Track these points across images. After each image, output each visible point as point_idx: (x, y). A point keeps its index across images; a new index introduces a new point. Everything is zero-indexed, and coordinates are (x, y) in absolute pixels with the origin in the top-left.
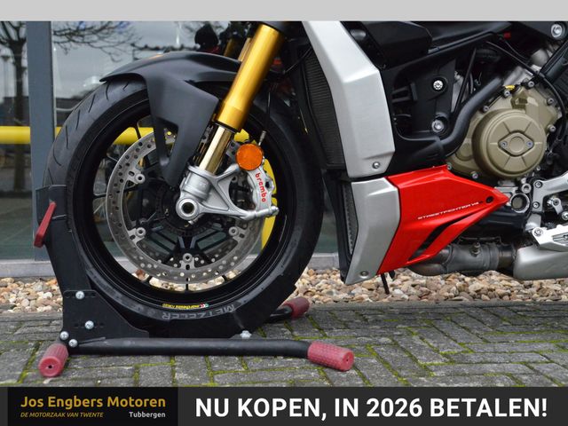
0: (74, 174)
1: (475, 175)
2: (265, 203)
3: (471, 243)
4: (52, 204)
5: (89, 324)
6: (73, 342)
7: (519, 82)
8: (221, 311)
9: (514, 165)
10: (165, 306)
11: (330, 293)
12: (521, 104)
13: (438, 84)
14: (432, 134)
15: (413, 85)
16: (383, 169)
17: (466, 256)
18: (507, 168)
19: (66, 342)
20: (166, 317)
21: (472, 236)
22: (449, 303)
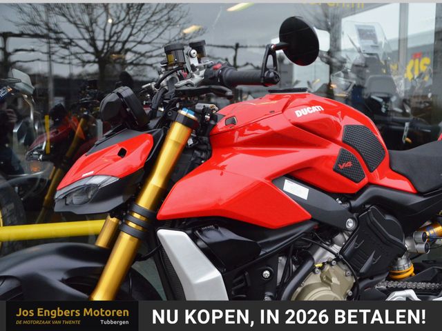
7: (325, 260)
13: (266, 274)
15: (246, 274)
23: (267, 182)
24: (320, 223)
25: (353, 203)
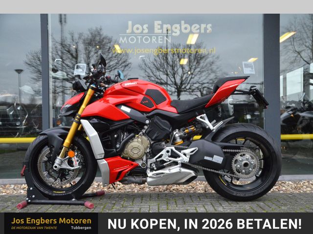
0: (31, 158)
1: (129, 159)
2: (76, 165)
3: (133, 176)
4: (25, 166)
5: (34, 196)
6: (29, 201)
8: (68, 193)
10: (54, 192)
13: (115, 136)
15: (110, 136)
16: (103, 157)
17: (133, 179)
18: (134, 157)
19: (27, 201)
20: (54, 195)
23: (114, 106)
24: (135, 121)
25: (147, 115)
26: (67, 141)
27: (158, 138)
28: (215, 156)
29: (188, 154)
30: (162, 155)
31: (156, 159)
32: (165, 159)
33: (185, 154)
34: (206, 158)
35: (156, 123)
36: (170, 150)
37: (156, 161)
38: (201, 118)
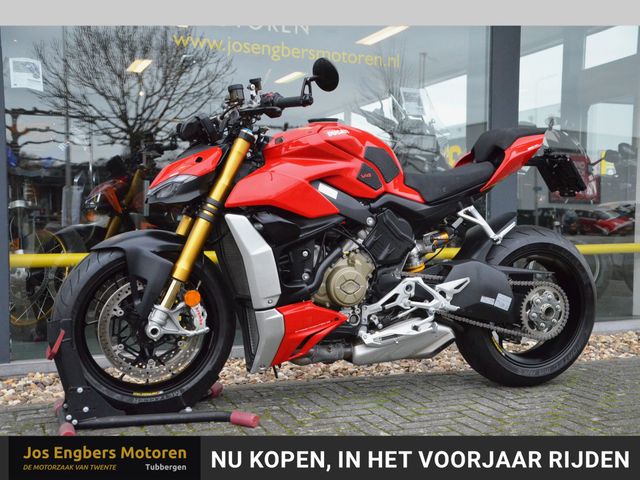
1: (328, 305)
2: (201, 326)
3: (328, 343)
4: (63, 332)
5: (86, 409)
6: (75, 422)
7: (351, 249)
8: (171, 395)
9: (349, 299)
10: (135, 394)
11: (233, 377)
12: (352, 264)
13: (305, 253)
14: (302, 282)
15: (291, 253)
16: (274, 303)
17: (324, 352)
19: (70, 421)
20: (136, 401)
21: (328, 340)
22: (316, 381)
23: (307, 182)
24: (347, 219)
25: (372, 205)
26: (183, 267)
27: (390, 258)
28: (500, 295)
29: (450, 292)
30: (396, 296)
31: (383, 305)
32: (402, 305)
33: (443, 293)
34: (485, 300)
35: (387, 225)
36: (413, 285)
37: (384, 309)
38: (468, 213)
